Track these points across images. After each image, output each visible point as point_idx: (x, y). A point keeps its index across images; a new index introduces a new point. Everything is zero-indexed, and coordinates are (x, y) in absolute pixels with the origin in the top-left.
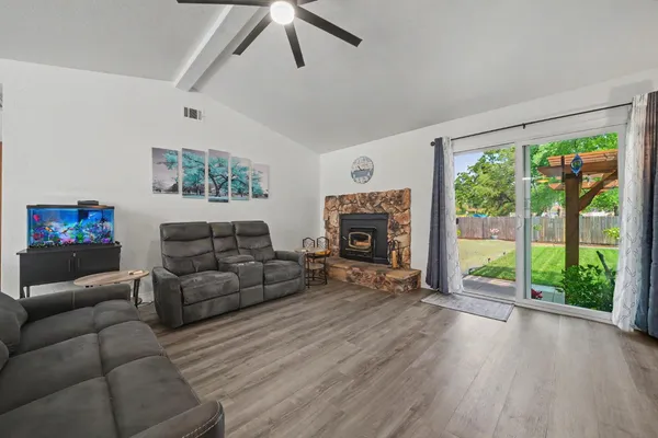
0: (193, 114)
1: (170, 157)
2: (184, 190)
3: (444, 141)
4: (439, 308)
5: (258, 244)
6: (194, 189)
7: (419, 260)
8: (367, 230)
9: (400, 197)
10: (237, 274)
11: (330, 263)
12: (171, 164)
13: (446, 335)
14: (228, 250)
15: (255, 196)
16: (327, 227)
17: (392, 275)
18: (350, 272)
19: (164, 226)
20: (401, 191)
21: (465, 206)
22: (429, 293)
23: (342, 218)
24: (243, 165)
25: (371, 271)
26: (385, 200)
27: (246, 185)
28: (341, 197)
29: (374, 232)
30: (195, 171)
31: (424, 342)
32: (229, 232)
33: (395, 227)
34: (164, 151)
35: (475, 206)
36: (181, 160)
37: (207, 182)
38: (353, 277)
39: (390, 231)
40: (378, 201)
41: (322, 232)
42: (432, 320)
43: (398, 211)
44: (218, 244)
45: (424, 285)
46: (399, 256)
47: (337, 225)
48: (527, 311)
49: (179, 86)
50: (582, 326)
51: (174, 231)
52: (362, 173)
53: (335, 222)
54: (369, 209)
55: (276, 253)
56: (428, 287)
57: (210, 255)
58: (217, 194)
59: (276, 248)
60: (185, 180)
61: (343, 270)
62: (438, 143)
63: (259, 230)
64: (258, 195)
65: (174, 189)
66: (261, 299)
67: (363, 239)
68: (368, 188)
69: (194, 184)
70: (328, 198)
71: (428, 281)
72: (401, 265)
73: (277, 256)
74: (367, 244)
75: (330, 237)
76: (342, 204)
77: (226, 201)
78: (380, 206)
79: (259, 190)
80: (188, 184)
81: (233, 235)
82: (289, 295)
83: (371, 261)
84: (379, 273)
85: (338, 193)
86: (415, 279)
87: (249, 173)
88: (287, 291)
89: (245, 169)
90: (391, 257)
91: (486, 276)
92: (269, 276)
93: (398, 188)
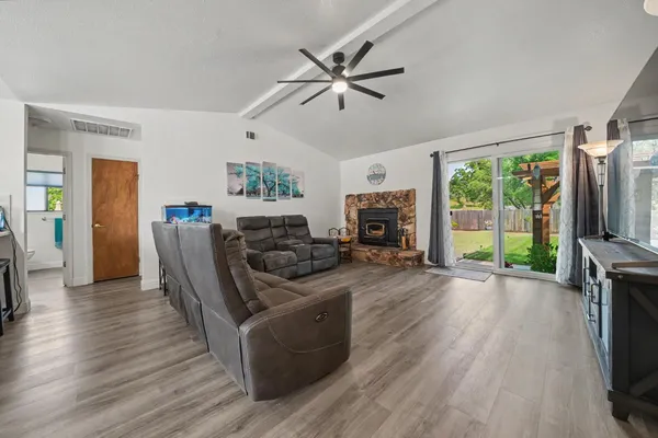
0: (251, 136)
1: (237, 169)
2: (247, 193)
3: (440, 154)
4: (438, 276)
5: (301, 232)
6: (253, 192)
7: (423, 243)
8: (382, 222)
9: (407, 195)
10: (295, 252)
11: (353, 247)
12: (239, 174)
13: (444, 288)
14: (281, 237)
15: (295, 196)
16: (348, 219)
17: (402, 254)
18: (369, 254)
19: (239, 219)
20: (409, 191)
21: (463, 200)
22: (430, 267)
23: (360, 212)
24: (285, 172)
25: (386, 253)
26: (395, 197)
27: (288, 188)
28: (359, 196)
29: (386, 222)
30: (254, 178)
31: (428, 292)
32: (280, 223)
33: (404, 219)
34: (234, 164)
35: (472, 200)
36: (244, 170)
37: (262, 186)
38: (371, 257)
39: (400, 222)
40: (390, 199)
41: (343, 224)
42: (433, 281)
43: (405, 206)
44: (275, 232)
45: (427, 262)
46: (407, 241)
47: (356, 218)
48: (501, 276)
49: (244, 116)
50: (536, 283)
51: (247, 223)
52: (377, 176)
53: (354, 215)
54: (382, 205)
55: (314, 239)
56: (430, 263)
57: (271, 240)
58: (269, 195)
59: (313, 235)
60: (249, 185)
61: (365, 252)
62: (436, 155)
63: (301, 222)
64: (297, 195)
65: (241, 192)
66: (310, 271)
67: (379, 228)
68: (381, 189)
69: (254, 188)
70: (348, 197)
71: (430, 259)
72: (409, 247)
73: (315, 241)
74: (381, 233)
75: (351, 227)
76: (360, 201)
77: (275, 200)
78: (391, 203)
79: (297, 192)
80: (250, 188)
81: (284, 225)
82: (328, 269)
83: (385, 245)
84: (392, 253)
85: (355, 192)
86: (420, 258)
87: (290, 178)
88: (327, 266)
89: (287, 175)
90: (401, 241)
91: (477, 259)
92: (315, 254)
93: (405, 188)
